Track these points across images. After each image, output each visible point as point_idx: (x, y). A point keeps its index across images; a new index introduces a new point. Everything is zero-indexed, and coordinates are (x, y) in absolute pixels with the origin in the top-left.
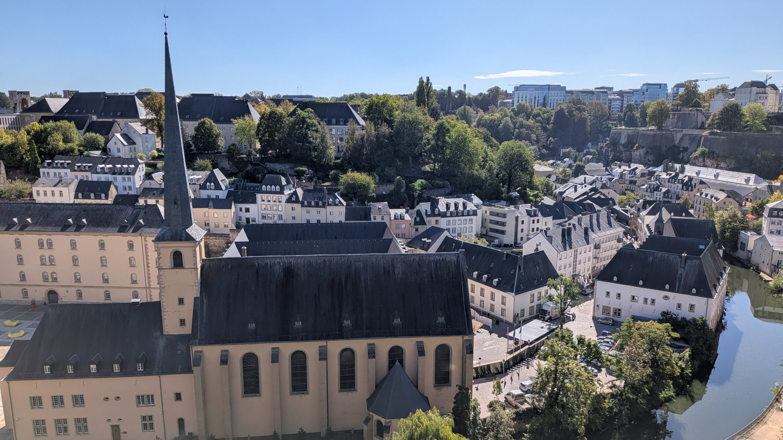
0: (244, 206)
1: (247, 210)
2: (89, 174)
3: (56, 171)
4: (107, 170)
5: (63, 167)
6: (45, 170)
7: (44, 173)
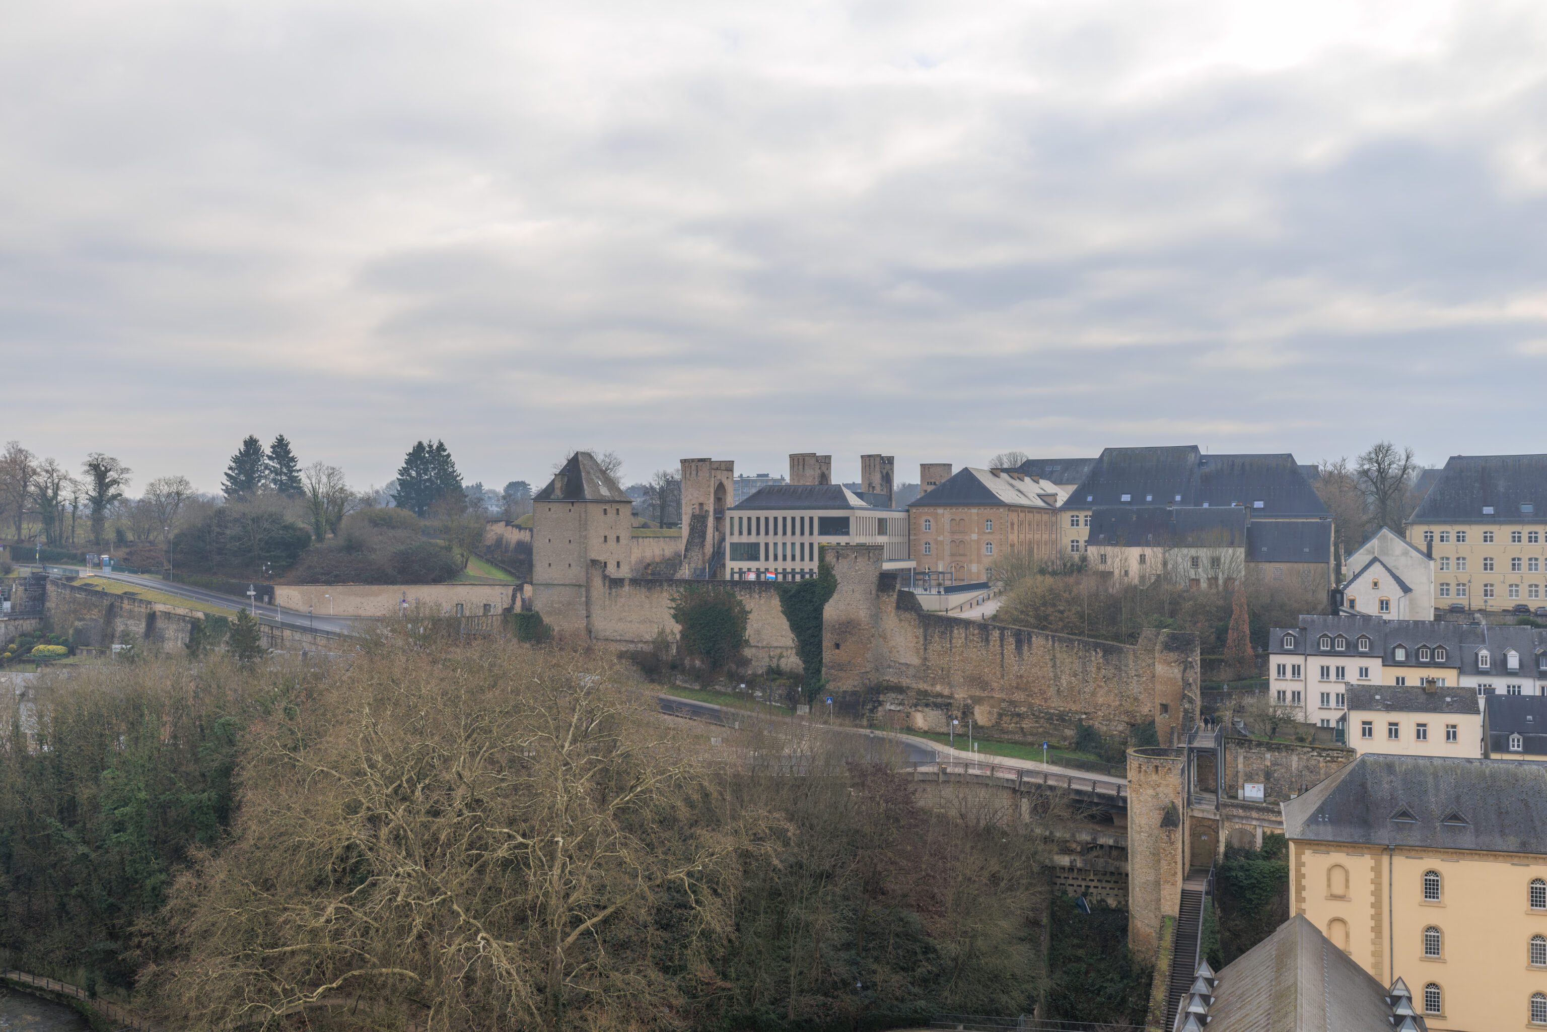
2: (1450, 674)
3: (1333, 663)
4: (1513, 661)
5: (1352, 651)
6: (1289, 661)
7: (1281, 669)
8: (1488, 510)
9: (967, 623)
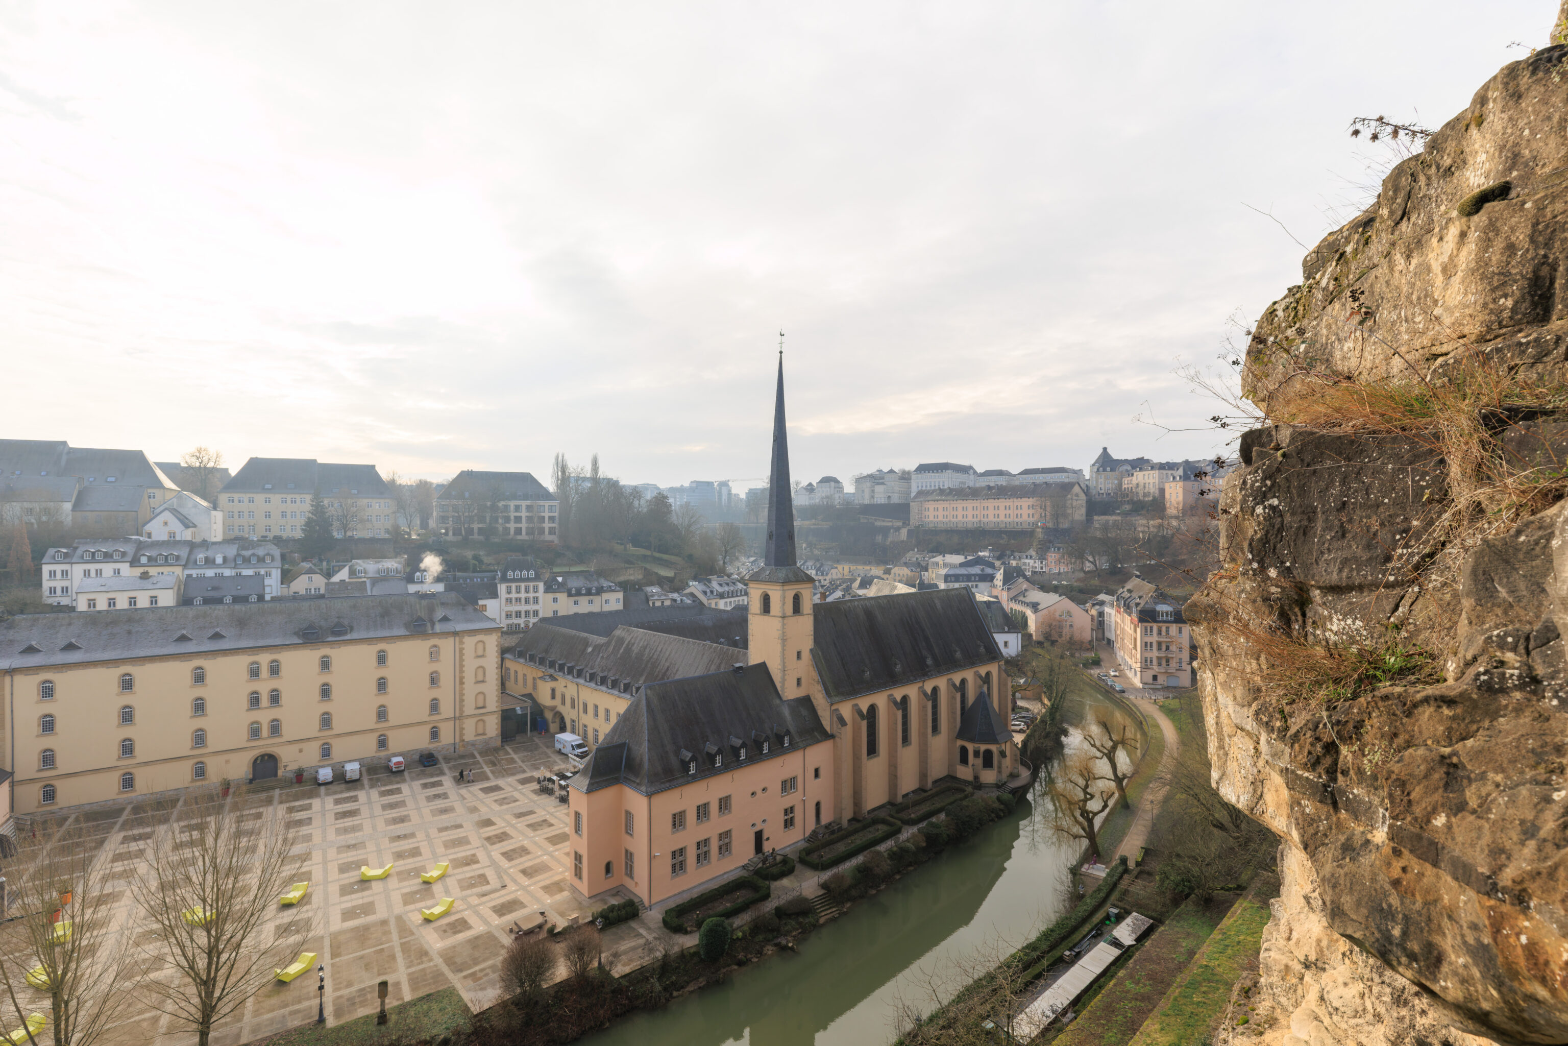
2: (177, 569)
3: (93, 567)
4: (219, 560)
5: (108, 559)
6: (58, 568)
7: (53, 574)
8: (268, 486)
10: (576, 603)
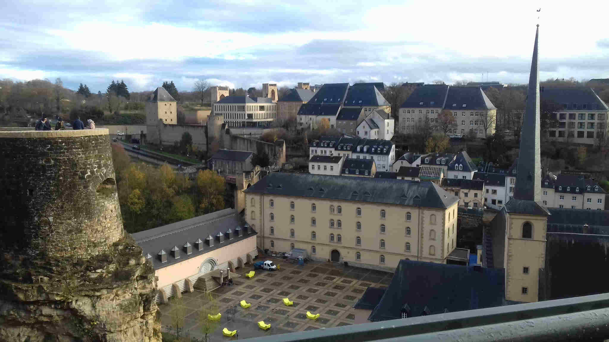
0: (491, 188)
1: (494, 192)
2: (350, 153)
3: (323, 149)
4: (365, 150)
5: (328, 146)
6: (314, 149)
7: (313, 151)
8: (421, 103)
9: (240, 138)
10: (562, 197)
